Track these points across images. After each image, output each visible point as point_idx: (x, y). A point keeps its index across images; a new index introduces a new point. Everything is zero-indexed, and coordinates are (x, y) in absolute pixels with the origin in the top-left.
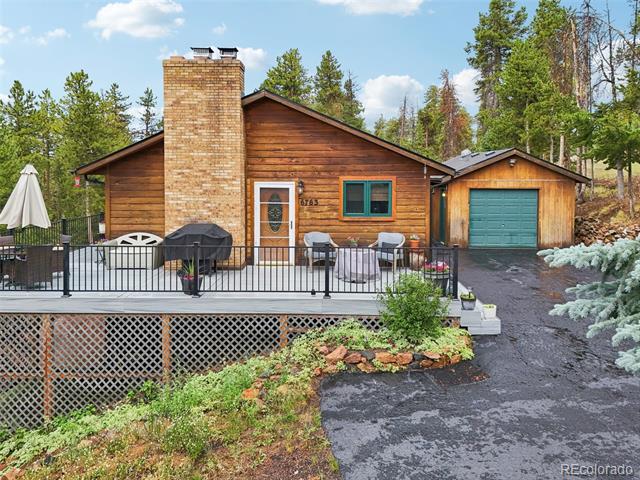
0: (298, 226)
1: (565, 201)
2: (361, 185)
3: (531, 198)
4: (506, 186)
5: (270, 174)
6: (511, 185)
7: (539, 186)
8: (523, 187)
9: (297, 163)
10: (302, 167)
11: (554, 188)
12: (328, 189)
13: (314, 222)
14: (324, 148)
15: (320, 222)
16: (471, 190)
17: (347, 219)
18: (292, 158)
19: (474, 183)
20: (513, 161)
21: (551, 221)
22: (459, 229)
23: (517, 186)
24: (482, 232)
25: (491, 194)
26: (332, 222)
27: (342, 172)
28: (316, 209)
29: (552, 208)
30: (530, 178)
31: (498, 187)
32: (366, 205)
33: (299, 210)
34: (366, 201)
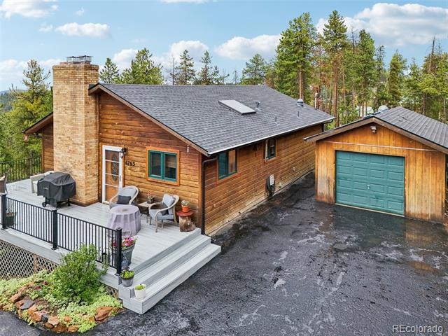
0: (124, 179)
1: (433, 173)
2: (159, 154)
3: (396, 165)
4: (369, 151)
5: (111, 141)
6: (374, 151)
7: (405, 154)
8: (387, 153)
9: (124, 134)
10: (126, 137)
11: (420, 157)
12: (140, 155)
13: (132, 178)
14: (138, 125)
15: (135, 179)
16: (336, 151)
17: (150, 179)
18: (121, 130)
19: (340, 145)
20: (374, 128)
21: (417, 190)
22: (326, 186)
23: (380, 152)
24: (348, 191)
25: (357, 157)
26: (142, 180)
27: (149, 143)
28: (133, 168)
29: (418, 177)
30: (395, 145)
31: (361, 151)
32: (162, 170)
33: (124, 168)
34: (162, 168)
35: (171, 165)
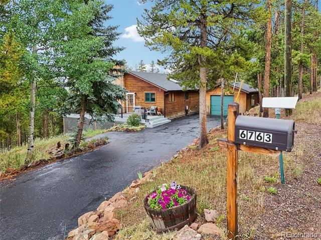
0: (135, 104)
1: (243, 100)
2: (149, 94)
3: (232, 99)
5: (130, 91)
10: (136, 89)
12: (142, 95)
15: (140, 103)
16: (211, 96)
17: (145, 102)
18: (134, 87)
19: (212, 93)
22: (207, 109)
28: (139, 99)
31: (219, 95)
32: (150, 99)
33: (135, 100)
34: (150, 98)
35: (153, 97)
